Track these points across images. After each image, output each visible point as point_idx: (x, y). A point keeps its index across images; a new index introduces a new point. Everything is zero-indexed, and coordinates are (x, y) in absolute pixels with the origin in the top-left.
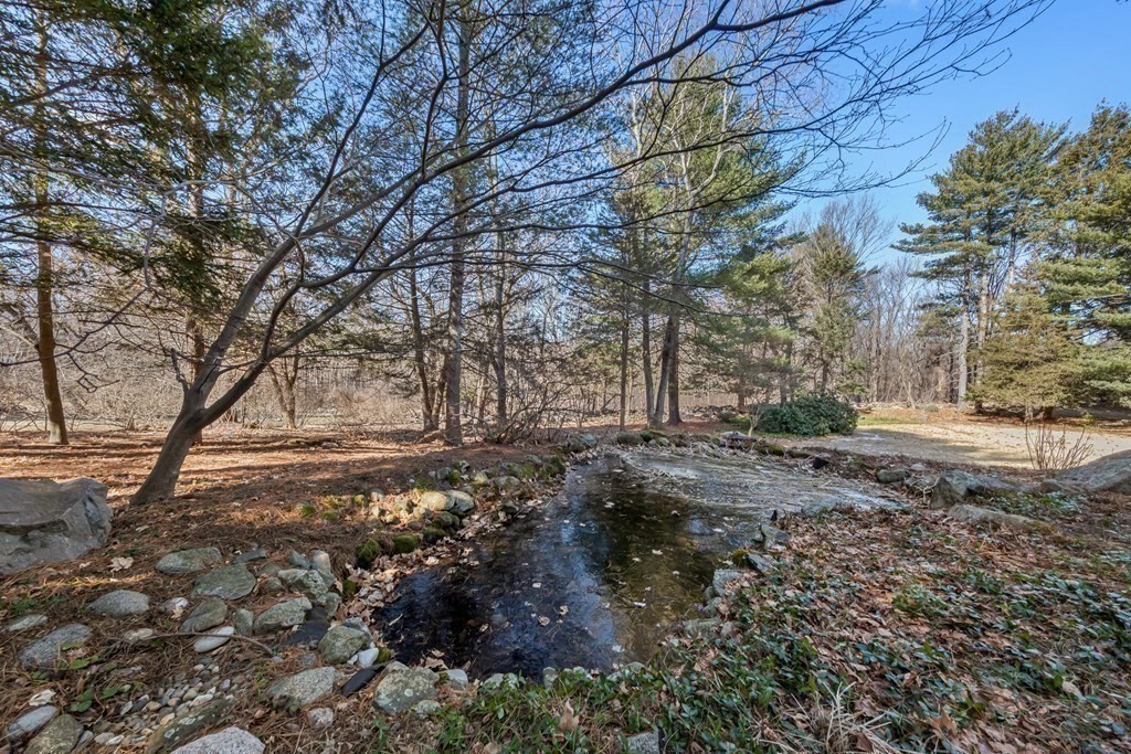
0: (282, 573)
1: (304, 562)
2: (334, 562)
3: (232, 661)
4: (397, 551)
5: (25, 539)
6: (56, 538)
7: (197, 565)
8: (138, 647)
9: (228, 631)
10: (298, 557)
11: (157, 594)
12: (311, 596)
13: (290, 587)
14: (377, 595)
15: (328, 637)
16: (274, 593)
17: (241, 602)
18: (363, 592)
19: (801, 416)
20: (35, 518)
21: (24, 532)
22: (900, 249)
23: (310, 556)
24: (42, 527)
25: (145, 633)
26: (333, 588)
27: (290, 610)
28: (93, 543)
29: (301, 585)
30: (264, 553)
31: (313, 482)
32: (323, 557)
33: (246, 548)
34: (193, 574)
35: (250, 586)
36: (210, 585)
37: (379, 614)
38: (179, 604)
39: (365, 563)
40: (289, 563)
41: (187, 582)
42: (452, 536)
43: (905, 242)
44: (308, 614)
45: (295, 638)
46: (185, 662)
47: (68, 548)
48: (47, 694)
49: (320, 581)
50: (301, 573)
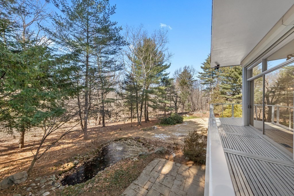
0: (49, 179)
1: (52, 177)
2: (56, 176)
3: (45, 188)
4: (65, 172)
5: (20, 180)
6: (23, 179)
7: (39, 179)
8: (37, 188)
9: (44, 186)
10: (51, 176)
11: (36, 184)
12: (53, 181)
13: (50, 180)
14: (61, 179)
15: (55, 185)
16: (49, 181)
17: (45, 183)
18: (59, 179)
19: (171, 120)
20: (21, 177)
21: (20, 179)
22: (199, 77)
23: (52, 176)
24: (22, 178)
25: (36, 187)
26: (56, 179)
27: (51, 183)
28: (26, 179)
29: (52, 180)
30: (47, 177)
31: (52, 163)
32: (54, 176)
33: (44, 176)
34: (39, 180)
35: (46, 181)
36: (41, 181)
37: (61, 181)
38: (39, 184)
39: (60, 175)
40: (50, 177)
41: (39, 181)
42: (74, 168)
43: (199, 76)
44: (53, 183)
45: (51, 185)
46: (41, 189)
47: (24, 180)
48: (31, 193)
49: (54, 179)
50: (52, 178)
